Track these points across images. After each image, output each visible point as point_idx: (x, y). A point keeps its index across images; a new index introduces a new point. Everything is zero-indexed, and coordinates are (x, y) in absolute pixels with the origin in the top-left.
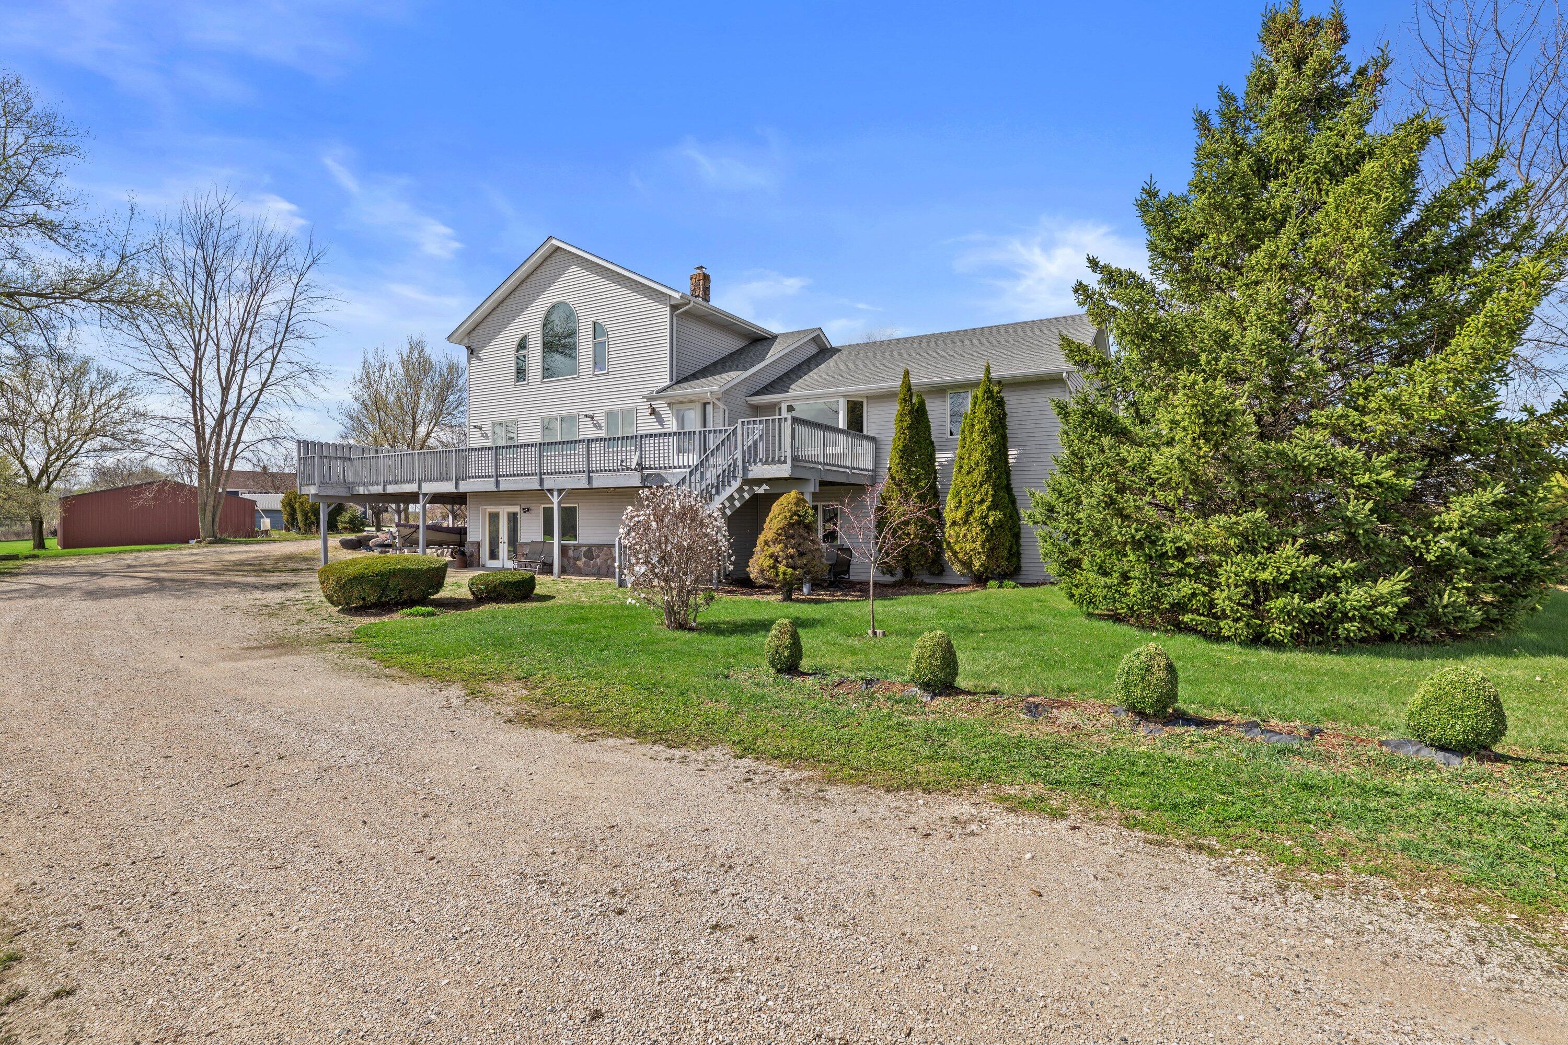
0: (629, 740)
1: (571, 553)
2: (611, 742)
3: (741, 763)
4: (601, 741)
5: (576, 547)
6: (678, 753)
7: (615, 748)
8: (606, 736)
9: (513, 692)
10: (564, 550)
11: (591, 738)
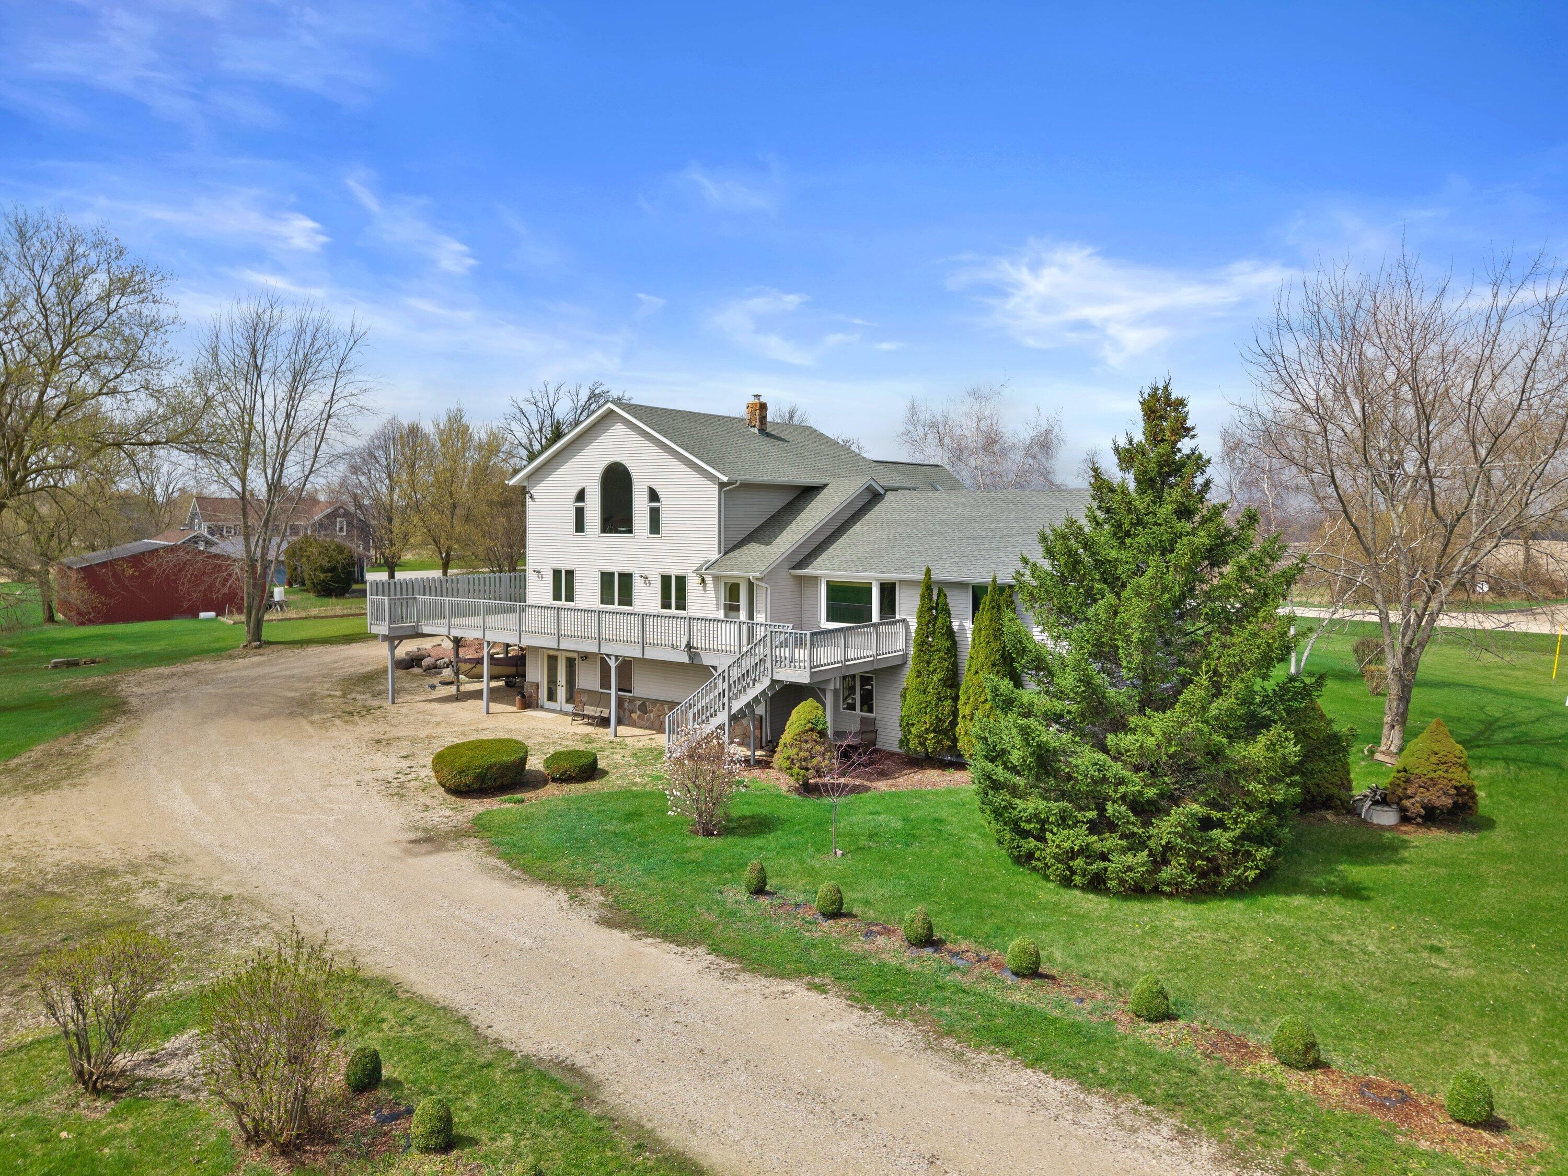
0: (659, 940)
1: (626, 704)
2: (650, 940)
3: (709, 957)
4: (644, 940)
5: (632, 700)
6: (681, 949)
7: (651, 944)
8: (647, 936)
9: (595, 897)
10: (620, 702)
11: (638, 938)
